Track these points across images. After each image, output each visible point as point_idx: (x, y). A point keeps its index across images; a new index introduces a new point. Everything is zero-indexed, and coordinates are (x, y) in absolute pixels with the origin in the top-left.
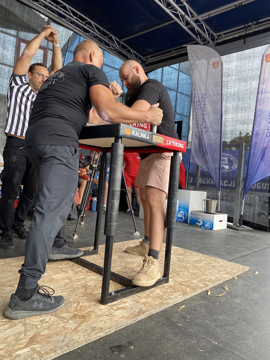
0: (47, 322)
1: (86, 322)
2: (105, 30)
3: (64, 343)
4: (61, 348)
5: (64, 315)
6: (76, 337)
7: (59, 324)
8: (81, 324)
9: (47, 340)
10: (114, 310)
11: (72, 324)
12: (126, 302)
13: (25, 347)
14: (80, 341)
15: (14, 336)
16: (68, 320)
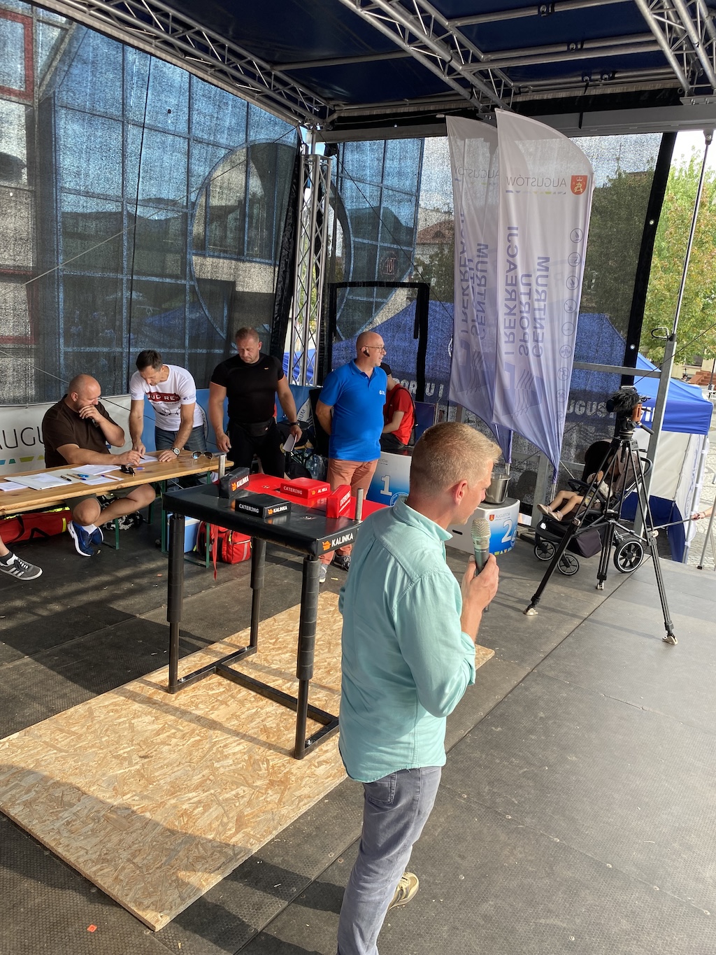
0: (243, 797)
1: (288, 789)
3: (275, 822)
4: (275, 828)
5: (258, 783)
6: (284, 811)
7: (257, 797)
8: (283, 793)
9: (254, 820)
10: (316, 767)
11: (273, 796)
12: (327, 751)
13: (237, 832)
14: (291, 816)
15: (218, 821)
16: (266, 789)
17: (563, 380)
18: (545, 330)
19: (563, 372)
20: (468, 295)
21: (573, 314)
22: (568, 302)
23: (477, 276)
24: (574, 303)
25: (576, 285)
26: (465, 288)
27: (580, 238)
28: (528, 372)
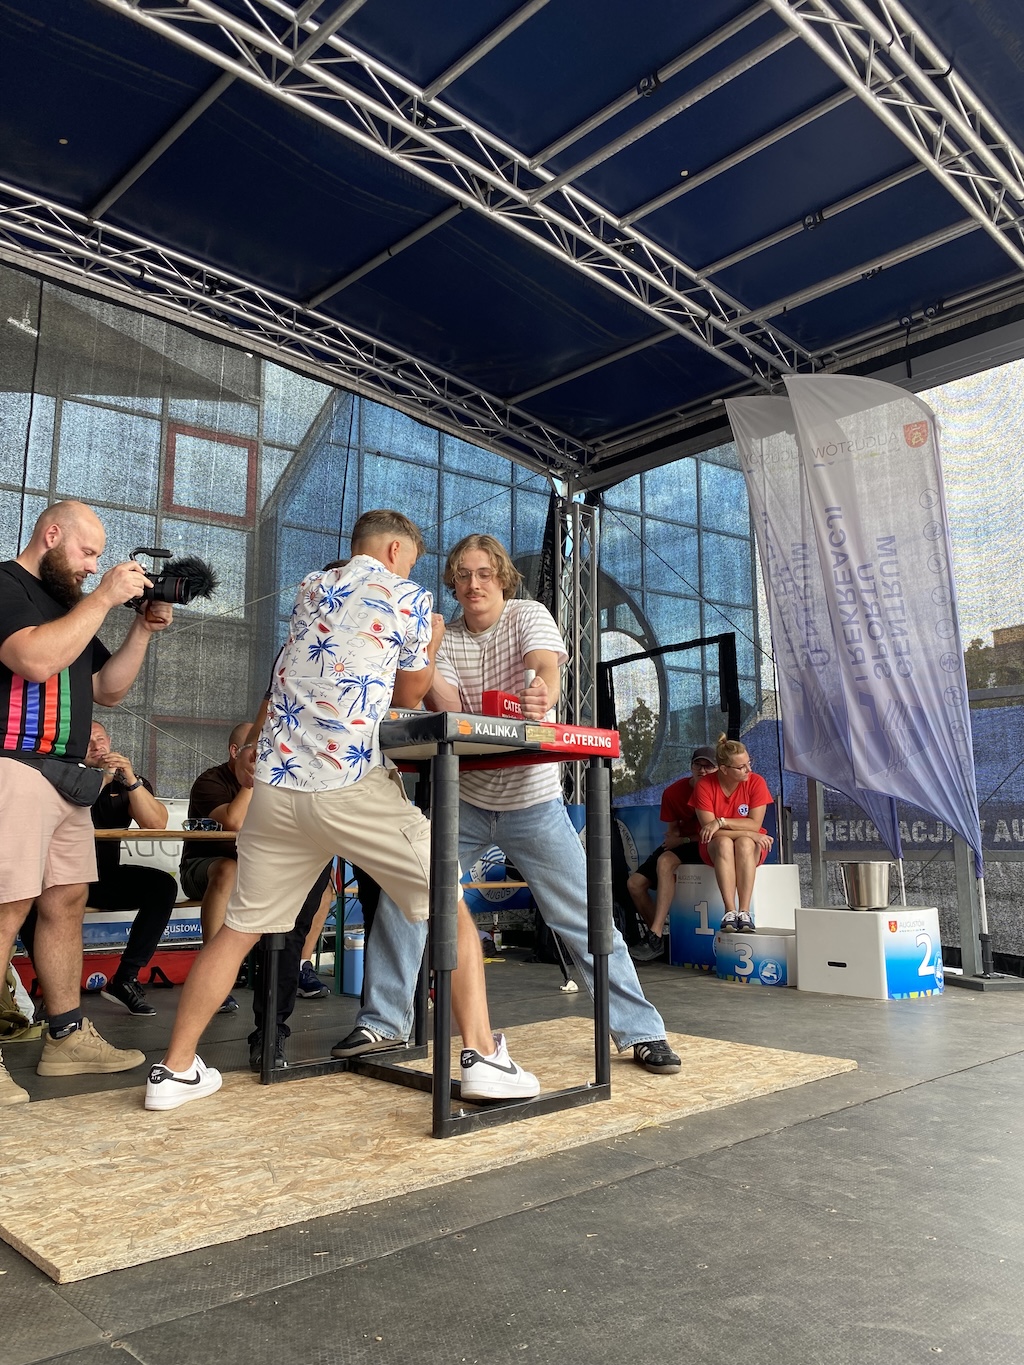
2: (455, 380)
17: (956, 706)
18: (908, 635)
19: (953, 693)
21: (949, 606)
22: (936, 591)
24: (947, 590)
25: (943, 564)
27: (934, 501)
28: (896, 702)
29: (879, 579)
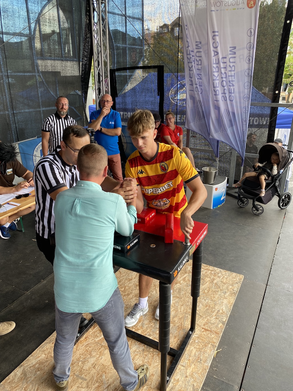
17: (246, 113)
18: (235, 87)
19: (245, 108)
20: (192, 70)
21: (250, 77)
22: (247, 71)
23: (196, 60)
24: (250, 71)
25: (251, 61)
26: (190, 67)
27: (253, 34)
28: (227, 110)
29: (228, 63)
